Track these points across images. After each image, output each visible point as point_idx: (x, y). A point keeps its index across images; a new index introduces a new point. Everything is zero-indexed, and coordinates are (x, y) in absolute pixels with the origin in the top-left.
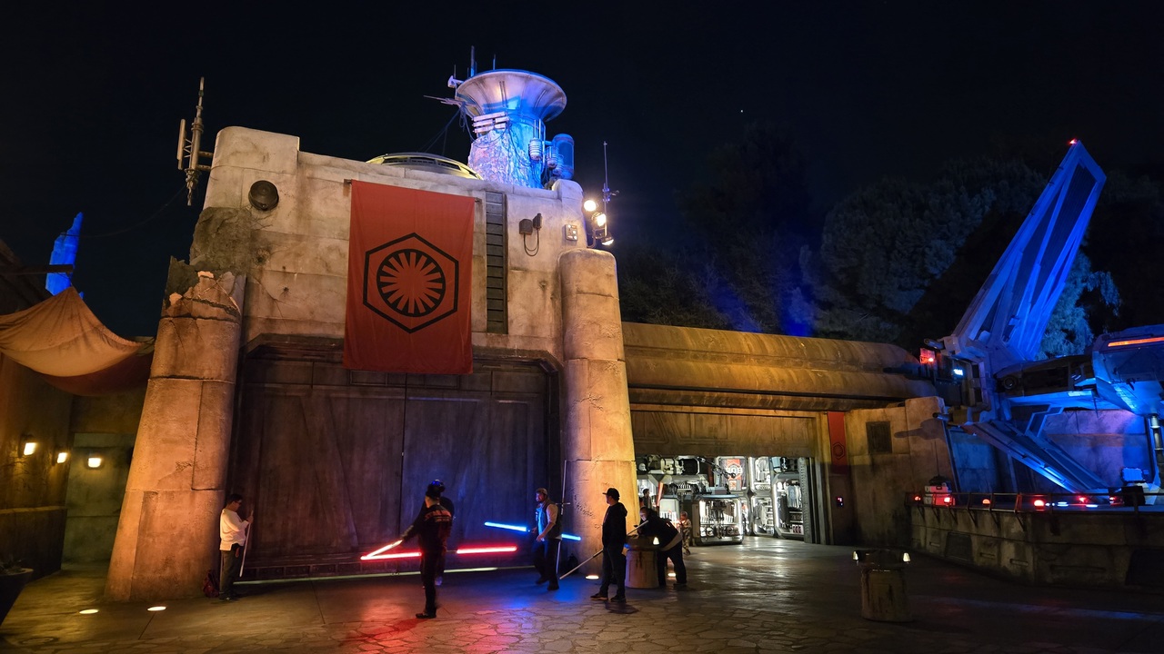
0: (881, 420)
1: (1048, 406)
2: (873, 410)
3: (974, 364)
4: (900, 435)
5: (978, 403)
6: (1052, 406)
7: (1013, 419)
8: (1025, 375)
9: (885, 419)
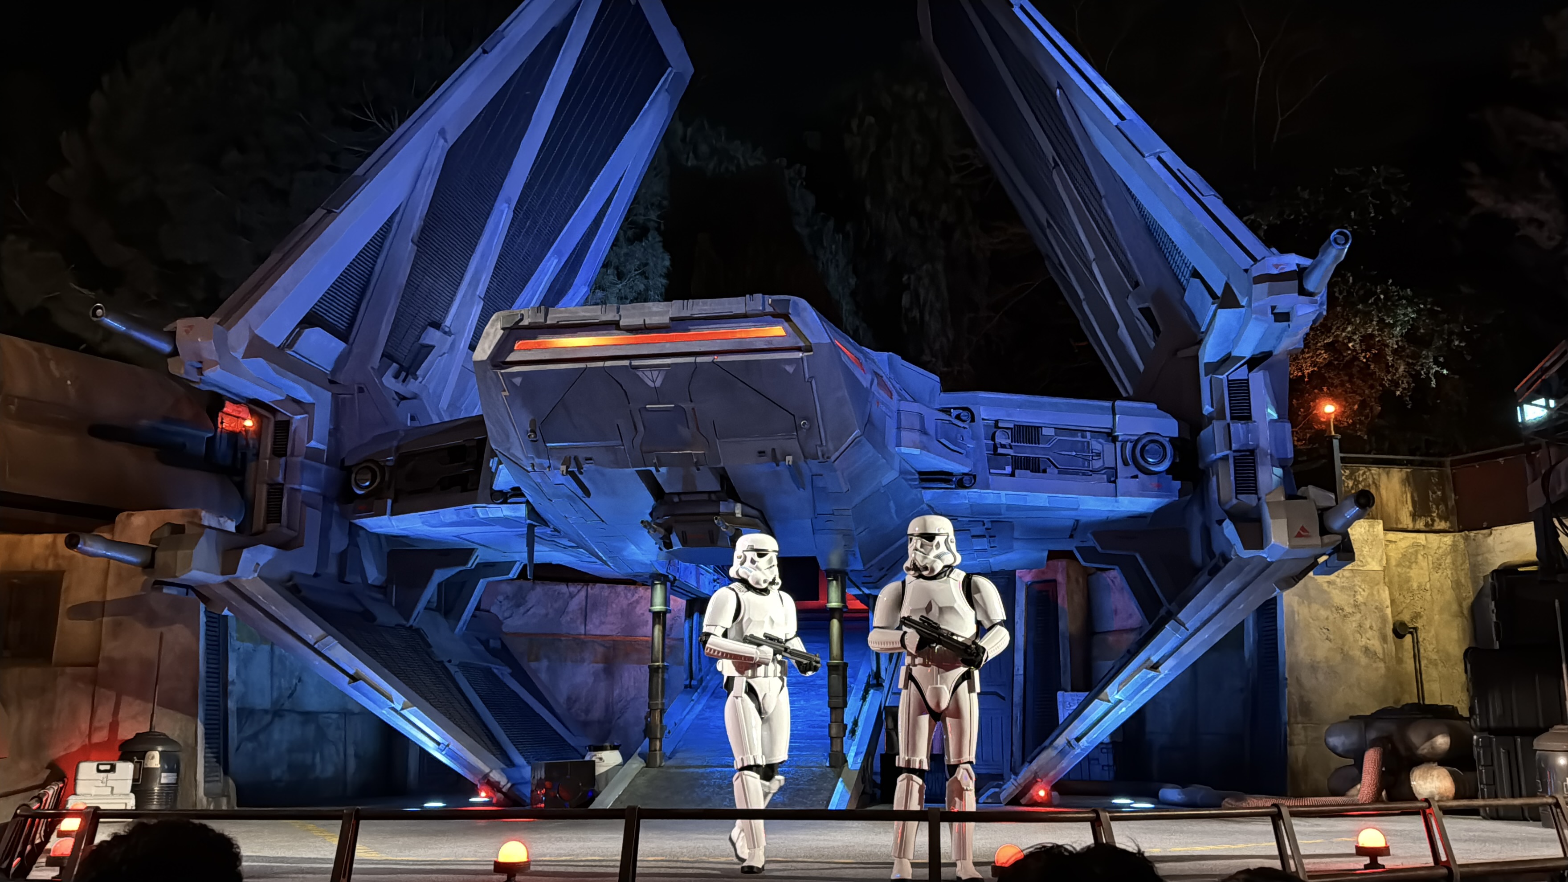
0: (40, 566)
1: (470, 552)
2: (26, 538)
3: (280, 418)
4: (83, 611)
5: (271, 527)
6: (481, 556)
7: (389, 581)
8: (403, 459)
9: (51, 566)
